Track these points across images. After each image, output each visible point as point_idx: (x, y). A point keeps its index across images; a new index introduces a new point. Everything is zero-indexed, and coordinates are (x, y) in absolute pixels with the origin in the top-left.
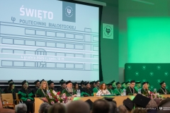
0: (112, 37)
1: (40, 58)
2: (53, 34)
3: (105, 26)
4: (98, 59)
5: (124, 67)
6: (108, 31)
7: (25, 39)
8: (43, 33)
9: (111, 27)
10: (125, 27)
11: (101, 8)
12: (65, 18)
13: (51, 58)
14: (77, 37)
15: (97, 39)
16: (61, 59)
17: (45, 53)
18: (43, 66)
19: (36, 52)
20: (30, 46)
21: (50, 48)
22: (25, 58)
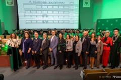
0: (89, 6)
2: (51, 7)
4: (78, 18)
5: (96, 21)
6: (87, 3)
8: (46, 7)
9: (89, 1)
13: (50, 19)
16: (56, 18)
17: (47, 16)
20: (39, 13)
21: (50, 13)
22: (37, 19)
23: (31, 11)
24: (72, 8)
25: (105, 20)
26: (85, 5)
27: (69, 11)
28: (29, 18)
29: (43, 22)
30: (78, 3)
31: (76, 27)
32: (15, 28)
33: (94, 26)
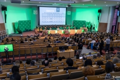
1: (51, 20)
3: (68, 12)
4: (65, 20)
7: (48, 16)
9: (70, 12)
10: (75, 11)
11: (67, 8)
12: (57, 11)
13: (53, 20)
16: (56, 20)
18: (52, 22)
20: (49, 18)
21: (53, 18)
22: (48, 20)
23: (45, 16)
24: (63, 15)
25: (76, 21)
27: (61, 17)
28: (44, 20)
29: (50, 22)
31: (64, 24)
32: (37, 25)
33: (72, 22)
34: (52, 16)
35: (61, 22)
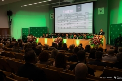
7: (64, 20)
13: (72, 26)
14: (82, 16)
15: (92, 16)
16: (76, 25)
17: (70, 24)
18: (70, 28)
19: (68, 24)
21: (72, 22)
23: (61, 21)
24: (87, 16)
26: (99, 13)
28: (60, 26)
30: (92, 12)
31: (90, 31)
34: (71, 19)
35: (85, 28)
